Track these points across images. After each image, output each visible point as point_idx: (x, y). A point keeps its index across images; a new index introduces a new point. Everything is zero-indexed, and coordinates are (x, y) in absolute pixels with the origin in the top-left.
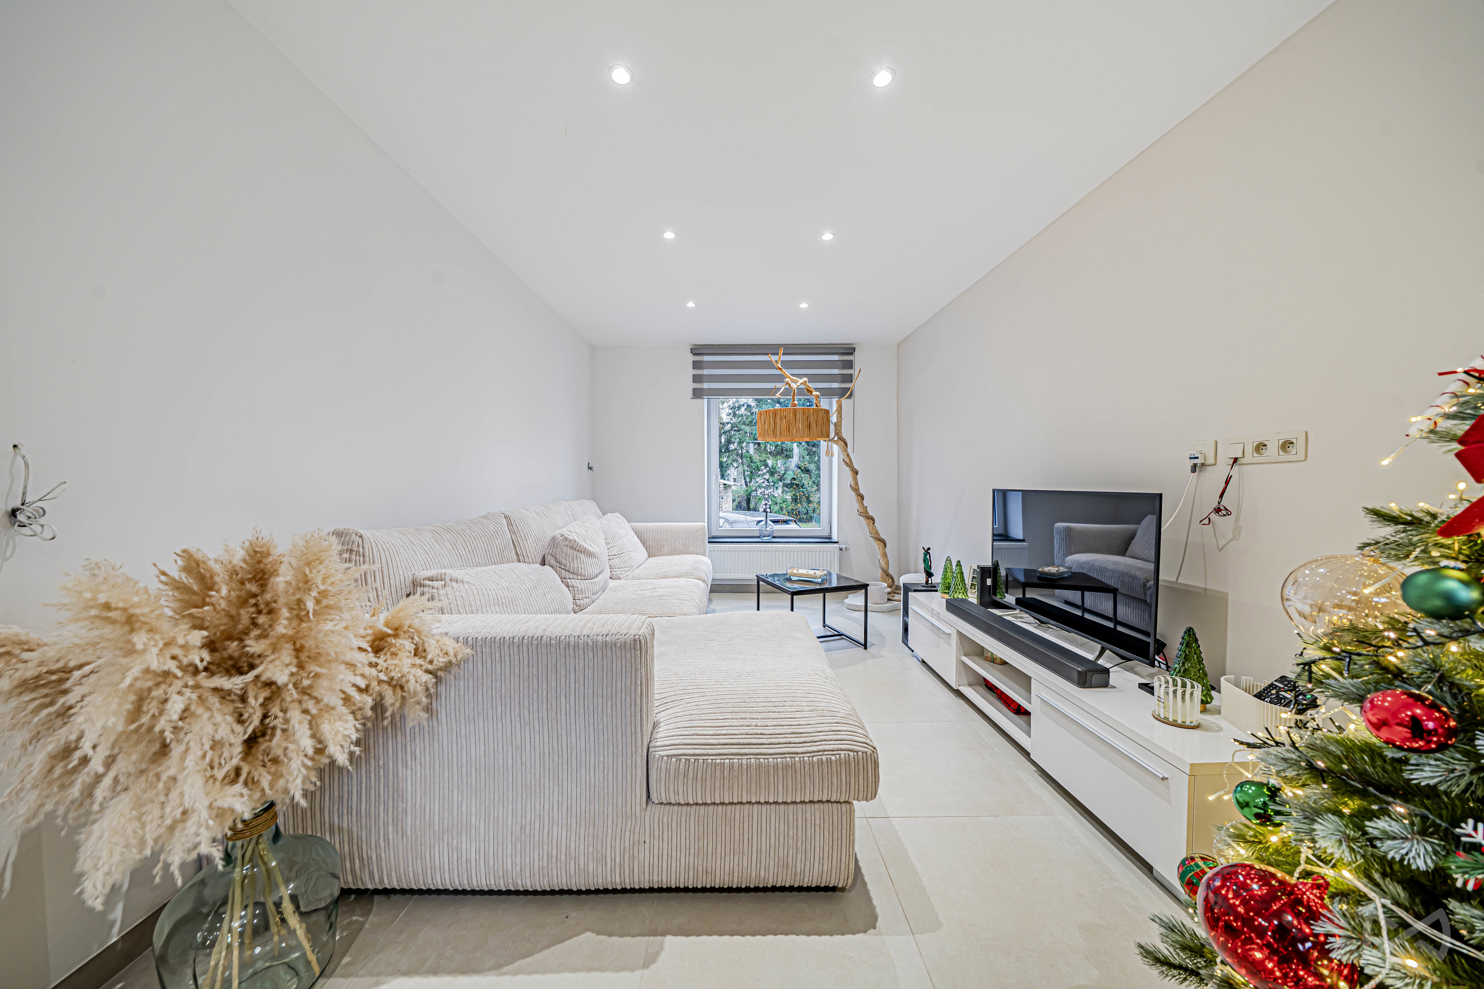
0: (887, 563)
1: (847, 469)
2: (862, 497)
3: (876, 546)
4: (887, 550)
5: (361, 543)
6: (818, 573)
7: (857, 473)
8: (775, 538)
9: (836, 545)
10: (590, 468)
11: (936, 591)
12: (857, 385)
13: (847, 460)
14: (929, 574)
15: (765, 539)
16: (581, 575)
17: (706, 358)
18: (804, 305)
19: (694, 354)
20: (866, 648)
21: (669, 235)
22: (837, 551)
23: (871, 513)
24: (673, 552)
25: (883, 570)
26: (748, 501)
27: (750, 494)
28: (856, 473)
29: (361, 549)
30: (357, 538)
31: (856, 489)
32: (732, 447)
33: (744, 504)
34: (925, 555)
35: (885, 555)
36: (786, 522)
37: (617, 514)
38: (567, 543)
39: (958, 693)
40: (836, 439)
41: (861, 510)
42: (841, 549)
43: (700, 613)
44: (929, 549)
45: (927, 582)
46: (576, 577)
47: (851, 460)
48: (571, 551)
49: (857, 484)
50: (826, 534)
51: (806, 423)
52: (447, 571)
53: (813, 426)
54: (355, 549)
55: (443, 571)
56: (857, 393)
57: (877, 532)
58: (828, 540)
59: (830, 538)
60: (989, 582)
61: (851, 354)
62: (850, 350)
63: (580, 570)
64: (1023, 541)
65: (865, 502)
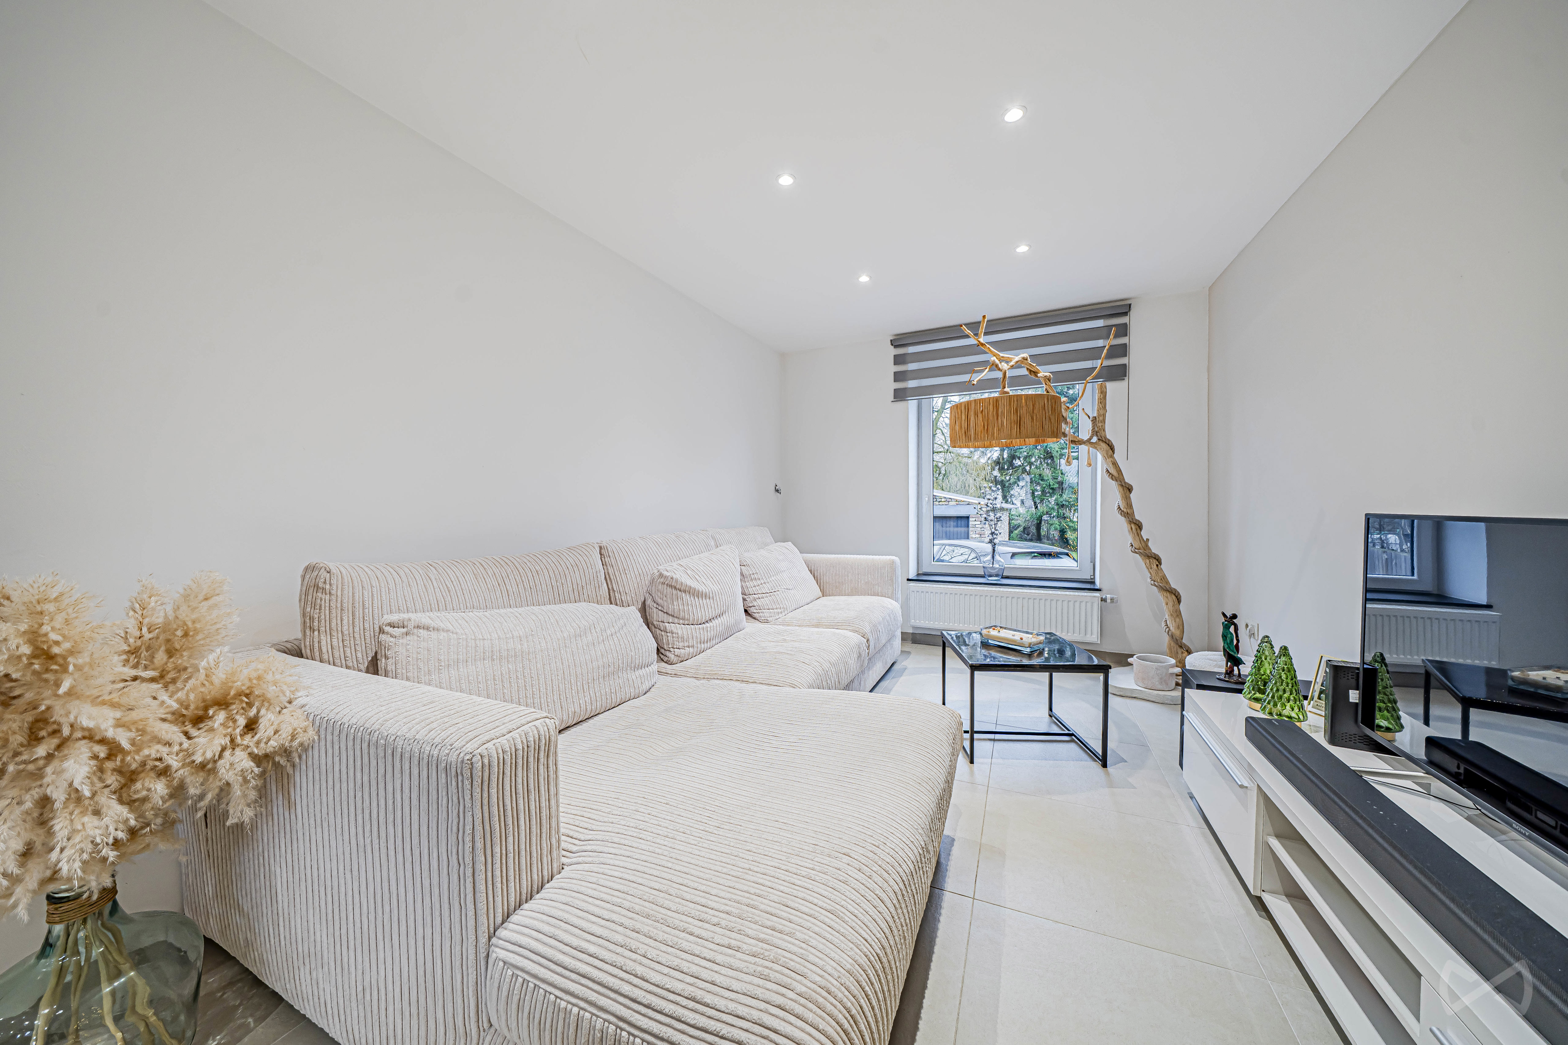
0: (1181, 627)
1: (1113, 483)
2: (1139, 526)
3: (1161, 598)
4: (1182, 607)
5: (328, 579)
6: (1028, 639)
7: (1129, 489)
8: (1003, 578)
9: (1097, 594)
10: (777, 491)
11: (1240, 691)
12: (1135, 360)
13: (1113, 471)
14: (1234, 660)
15: (993, 579)
16: (683, 619)
17: (911, 349)
18: (1023, 249)
19: (896, 347)
20: (1105, 765)
21: (786, 180)
22: (1097, 604)
23: (1155, 550)
24: (854, 592)
25: (1172, 636)
26: (1038, 527)
27: (1040, 519)
28: (1127, 489)
29: (328, 587)
30: (325, 573)
31: (1128, 513)
32: (1017, 462)
33: (1033, 530)
34: (1226, 627)
35: (1177, 614)
36: (1056, 555)
37: (790, 543)
38: (662, 580)
39: (1259, 903)
40: (1095, 439)
41: (1136, 545)
42: (1103, 600)
43: (811, 686)
44: (1235, 616)
45: (1230, 673)
46: (676, 620)
47: (1119, 471)
48: (669, 589)
49: (1129, 505)
50: (1087, 576)
51: (1014, 417)
52: (412, 616)
53: (1027, 420)
54: (321, 585)
55: (405, 616)
56: (1133, 371)
57: (1164, 578)
58: (1089, 585)
59: (1093, 583)
60: (1354, 696)
61: (1125, 314)
62: (1122, 309)
63: (682, 614)
64: (1488, 607)
65: (1145, 534)
